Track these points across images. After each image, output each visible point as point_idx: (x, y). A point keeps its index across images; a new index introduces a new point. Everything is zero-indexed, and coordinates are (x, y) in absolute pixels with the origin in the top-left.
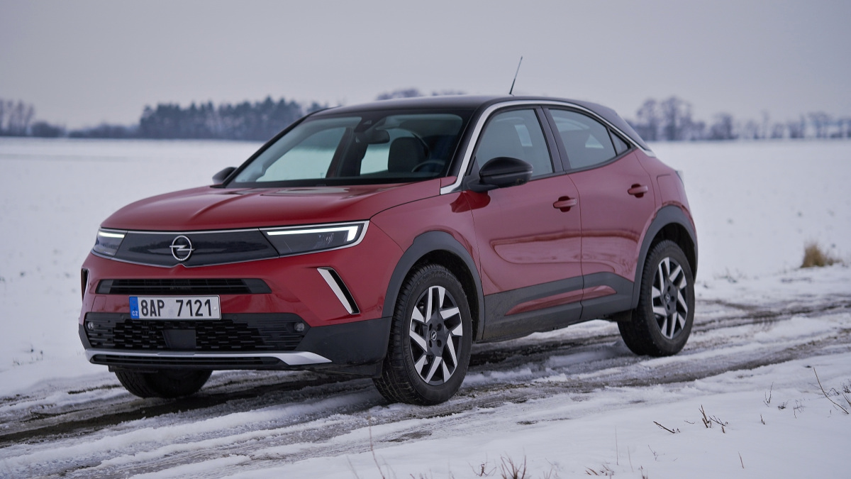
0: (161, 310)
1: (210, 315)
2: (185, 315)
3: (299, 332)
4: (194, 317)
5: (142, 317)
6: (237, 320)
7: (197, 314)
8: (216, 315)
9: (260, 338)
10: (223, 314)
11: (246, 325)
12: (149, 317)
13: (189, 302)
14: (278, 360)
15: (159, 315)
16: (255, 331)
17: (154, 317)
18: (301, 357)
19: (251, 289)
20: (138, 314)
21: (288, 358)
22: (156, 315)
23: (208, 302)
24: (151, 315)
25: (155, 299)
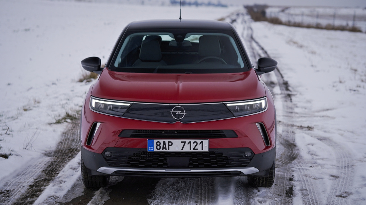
0: (170, 147)
1: (202, 149)
2: (187, 149)
3: (249, 157)
4: (192, 150)
5: (155, 150)
6: (217, 152)
7: (194, 149)
8: (206, 149)
9: (228, 161)
10: (210, 149)
11: (222, 154)
12: (161, 150)
13: (190, 143)
14: (241, 172)
15: (169, 149)
16: (226, 158)
17: (164, 150)
18: (251, 170)
19: (226, 135)
20: (153, 149)
21: (245, 171)
22: (166, 149)
23: (202, 142)
24: (163, 149)
25: (167, 141)
